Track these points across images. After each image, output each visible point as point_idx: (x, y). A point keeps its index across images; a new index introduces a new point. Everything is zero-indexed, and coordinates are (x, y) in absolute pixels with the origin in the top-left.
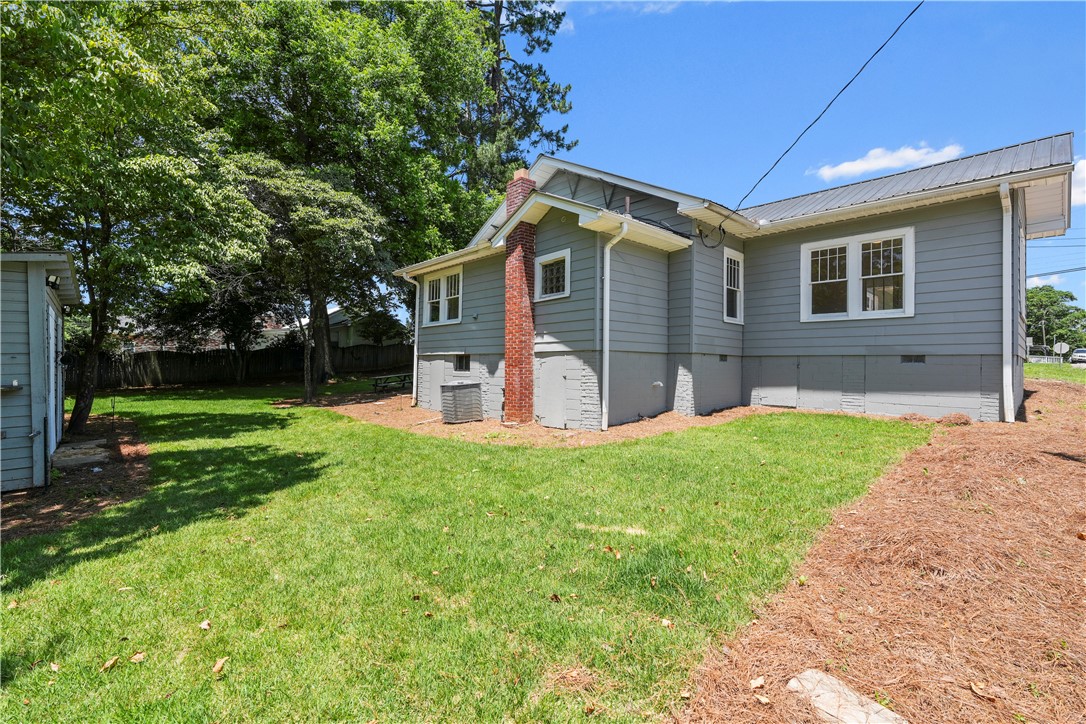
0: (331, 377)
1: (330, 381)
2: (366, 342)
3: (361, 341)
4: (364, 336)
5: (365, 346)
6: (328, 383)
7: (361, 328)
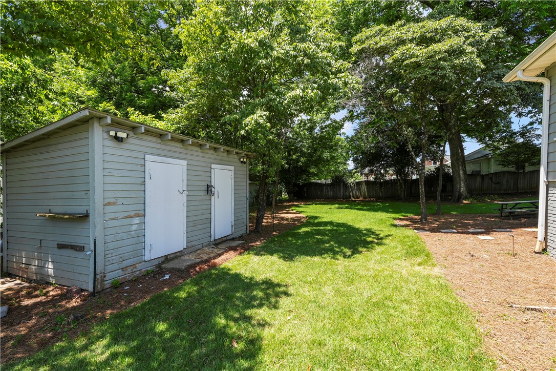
0: (466, 198)
1: (464, 202)
2: (505, 169)
3: (500, 169)
4: (503, 165)
5: (504, 173)
6: (462, 203)
7: (500, 158)
